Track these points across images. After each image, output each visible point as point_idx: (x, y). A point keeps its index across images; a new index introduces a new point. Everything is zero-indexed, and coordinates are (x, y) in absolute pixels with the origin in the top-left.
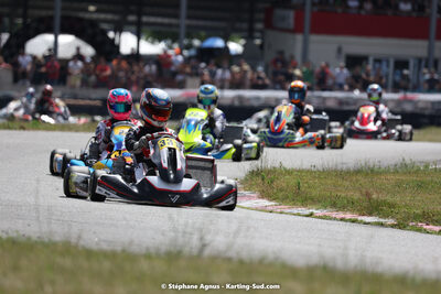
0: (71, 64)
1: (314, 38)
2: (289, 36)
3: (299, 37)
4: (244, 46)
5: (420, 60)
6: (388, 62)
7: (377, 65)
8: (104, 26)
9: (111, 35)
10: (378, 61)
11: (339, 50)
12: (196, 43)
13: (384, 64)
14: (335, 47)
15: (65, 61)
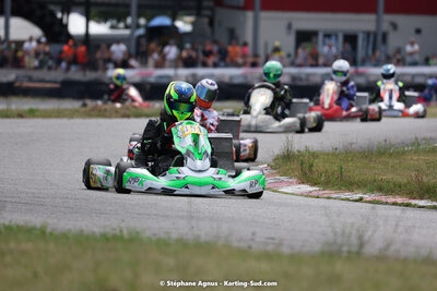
0: (26, 45)
1: (264, 15)
2: (238, 13)
3: (250, 15)
4: (193, 24)
5: (368, 34)
6: (337, 36)
7: (327, 40)
8: (52, 7)
9: (59, 15)
10: (328, 36)
11: (289, 27)
12: (142, 21)
13: (334, 38)
14: (285, 23)
15: (20, 44)
